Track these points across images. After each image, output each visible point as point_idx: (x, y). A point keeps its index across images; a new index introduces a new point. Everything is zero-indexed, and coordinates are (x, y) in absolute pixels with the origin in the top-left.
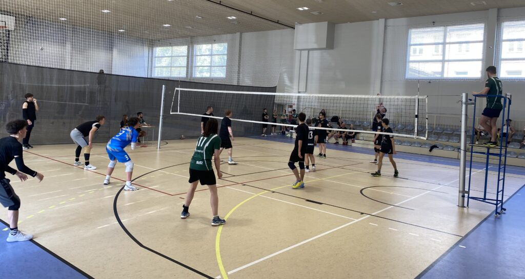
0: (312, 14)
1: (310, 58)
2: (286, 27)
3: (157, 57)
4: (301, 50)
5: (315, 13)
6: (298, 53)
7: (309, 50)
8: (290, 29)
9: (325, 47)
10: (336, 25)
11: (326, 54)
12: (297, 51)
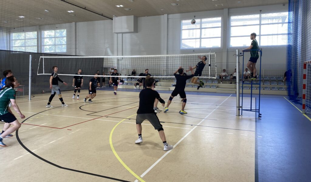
0: (125, 10)
1: (123, 38)
2: (107, 18)
3: (14, 40)
4: (117, 33)
5: (127, 9)
6: (116, 35)
7: (123, 33)
8: (110, 20)
9: (133, 31)
10: (138, 18)
11: (134, 35)
12: (115, 34)
